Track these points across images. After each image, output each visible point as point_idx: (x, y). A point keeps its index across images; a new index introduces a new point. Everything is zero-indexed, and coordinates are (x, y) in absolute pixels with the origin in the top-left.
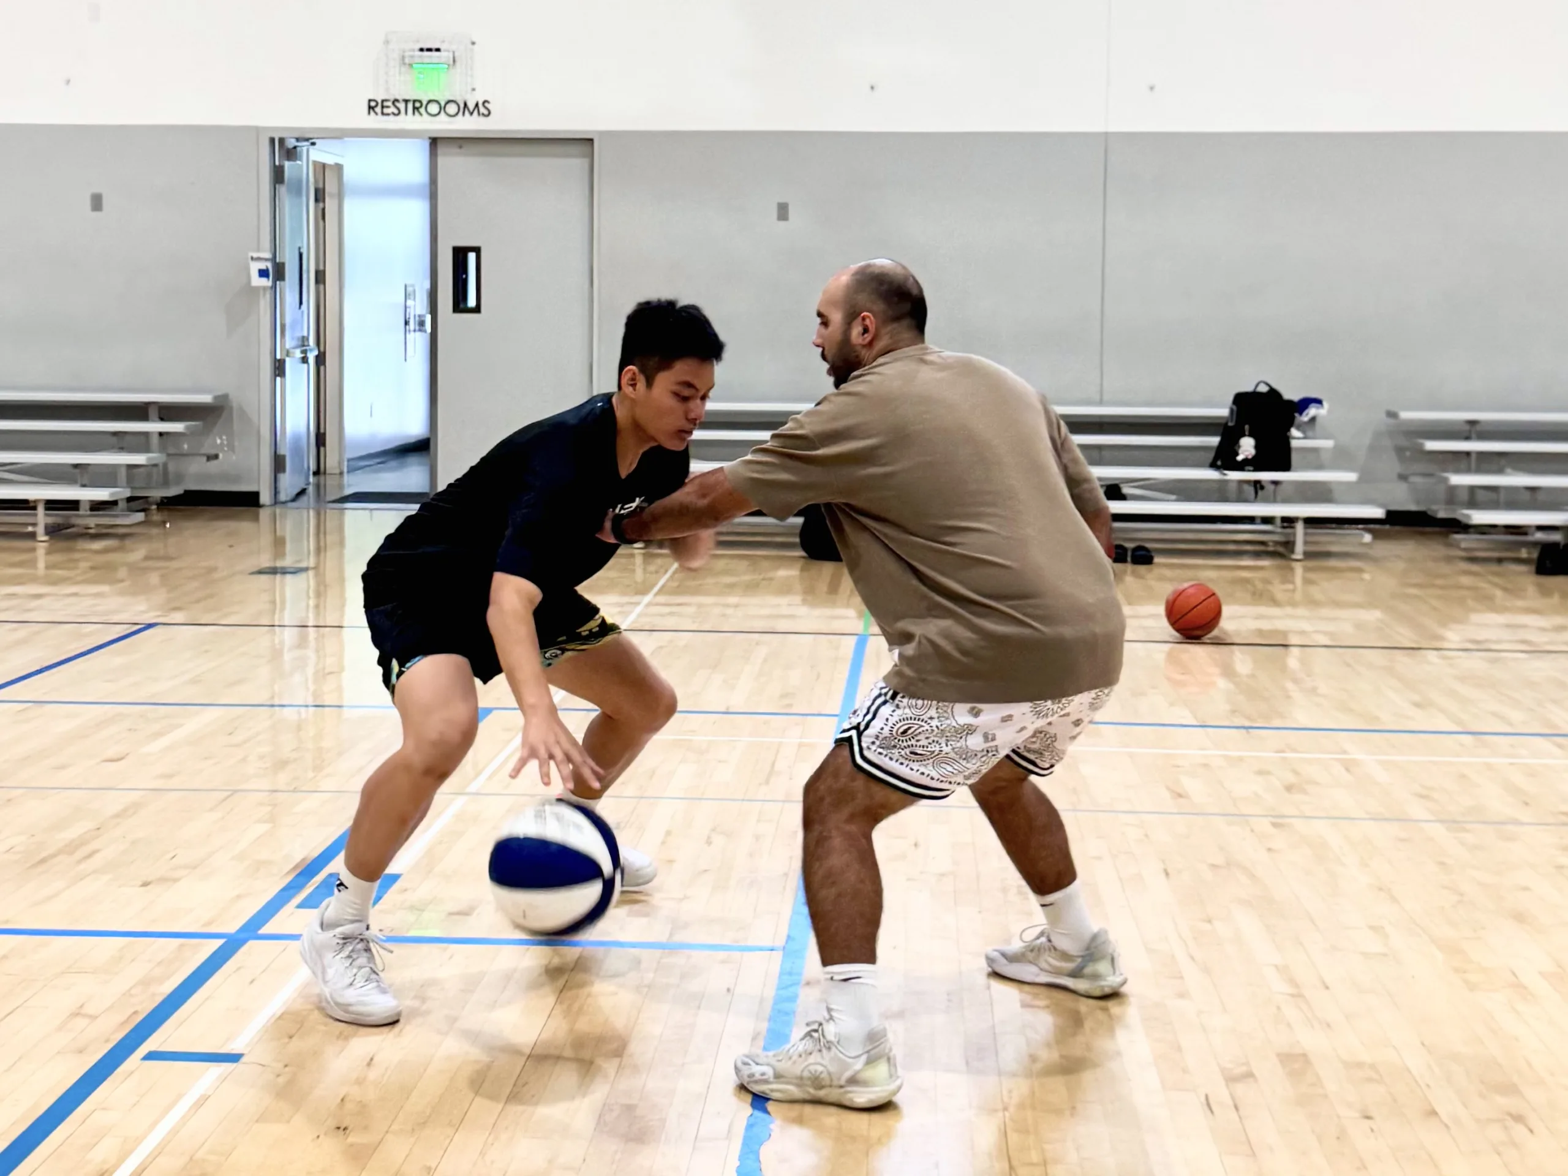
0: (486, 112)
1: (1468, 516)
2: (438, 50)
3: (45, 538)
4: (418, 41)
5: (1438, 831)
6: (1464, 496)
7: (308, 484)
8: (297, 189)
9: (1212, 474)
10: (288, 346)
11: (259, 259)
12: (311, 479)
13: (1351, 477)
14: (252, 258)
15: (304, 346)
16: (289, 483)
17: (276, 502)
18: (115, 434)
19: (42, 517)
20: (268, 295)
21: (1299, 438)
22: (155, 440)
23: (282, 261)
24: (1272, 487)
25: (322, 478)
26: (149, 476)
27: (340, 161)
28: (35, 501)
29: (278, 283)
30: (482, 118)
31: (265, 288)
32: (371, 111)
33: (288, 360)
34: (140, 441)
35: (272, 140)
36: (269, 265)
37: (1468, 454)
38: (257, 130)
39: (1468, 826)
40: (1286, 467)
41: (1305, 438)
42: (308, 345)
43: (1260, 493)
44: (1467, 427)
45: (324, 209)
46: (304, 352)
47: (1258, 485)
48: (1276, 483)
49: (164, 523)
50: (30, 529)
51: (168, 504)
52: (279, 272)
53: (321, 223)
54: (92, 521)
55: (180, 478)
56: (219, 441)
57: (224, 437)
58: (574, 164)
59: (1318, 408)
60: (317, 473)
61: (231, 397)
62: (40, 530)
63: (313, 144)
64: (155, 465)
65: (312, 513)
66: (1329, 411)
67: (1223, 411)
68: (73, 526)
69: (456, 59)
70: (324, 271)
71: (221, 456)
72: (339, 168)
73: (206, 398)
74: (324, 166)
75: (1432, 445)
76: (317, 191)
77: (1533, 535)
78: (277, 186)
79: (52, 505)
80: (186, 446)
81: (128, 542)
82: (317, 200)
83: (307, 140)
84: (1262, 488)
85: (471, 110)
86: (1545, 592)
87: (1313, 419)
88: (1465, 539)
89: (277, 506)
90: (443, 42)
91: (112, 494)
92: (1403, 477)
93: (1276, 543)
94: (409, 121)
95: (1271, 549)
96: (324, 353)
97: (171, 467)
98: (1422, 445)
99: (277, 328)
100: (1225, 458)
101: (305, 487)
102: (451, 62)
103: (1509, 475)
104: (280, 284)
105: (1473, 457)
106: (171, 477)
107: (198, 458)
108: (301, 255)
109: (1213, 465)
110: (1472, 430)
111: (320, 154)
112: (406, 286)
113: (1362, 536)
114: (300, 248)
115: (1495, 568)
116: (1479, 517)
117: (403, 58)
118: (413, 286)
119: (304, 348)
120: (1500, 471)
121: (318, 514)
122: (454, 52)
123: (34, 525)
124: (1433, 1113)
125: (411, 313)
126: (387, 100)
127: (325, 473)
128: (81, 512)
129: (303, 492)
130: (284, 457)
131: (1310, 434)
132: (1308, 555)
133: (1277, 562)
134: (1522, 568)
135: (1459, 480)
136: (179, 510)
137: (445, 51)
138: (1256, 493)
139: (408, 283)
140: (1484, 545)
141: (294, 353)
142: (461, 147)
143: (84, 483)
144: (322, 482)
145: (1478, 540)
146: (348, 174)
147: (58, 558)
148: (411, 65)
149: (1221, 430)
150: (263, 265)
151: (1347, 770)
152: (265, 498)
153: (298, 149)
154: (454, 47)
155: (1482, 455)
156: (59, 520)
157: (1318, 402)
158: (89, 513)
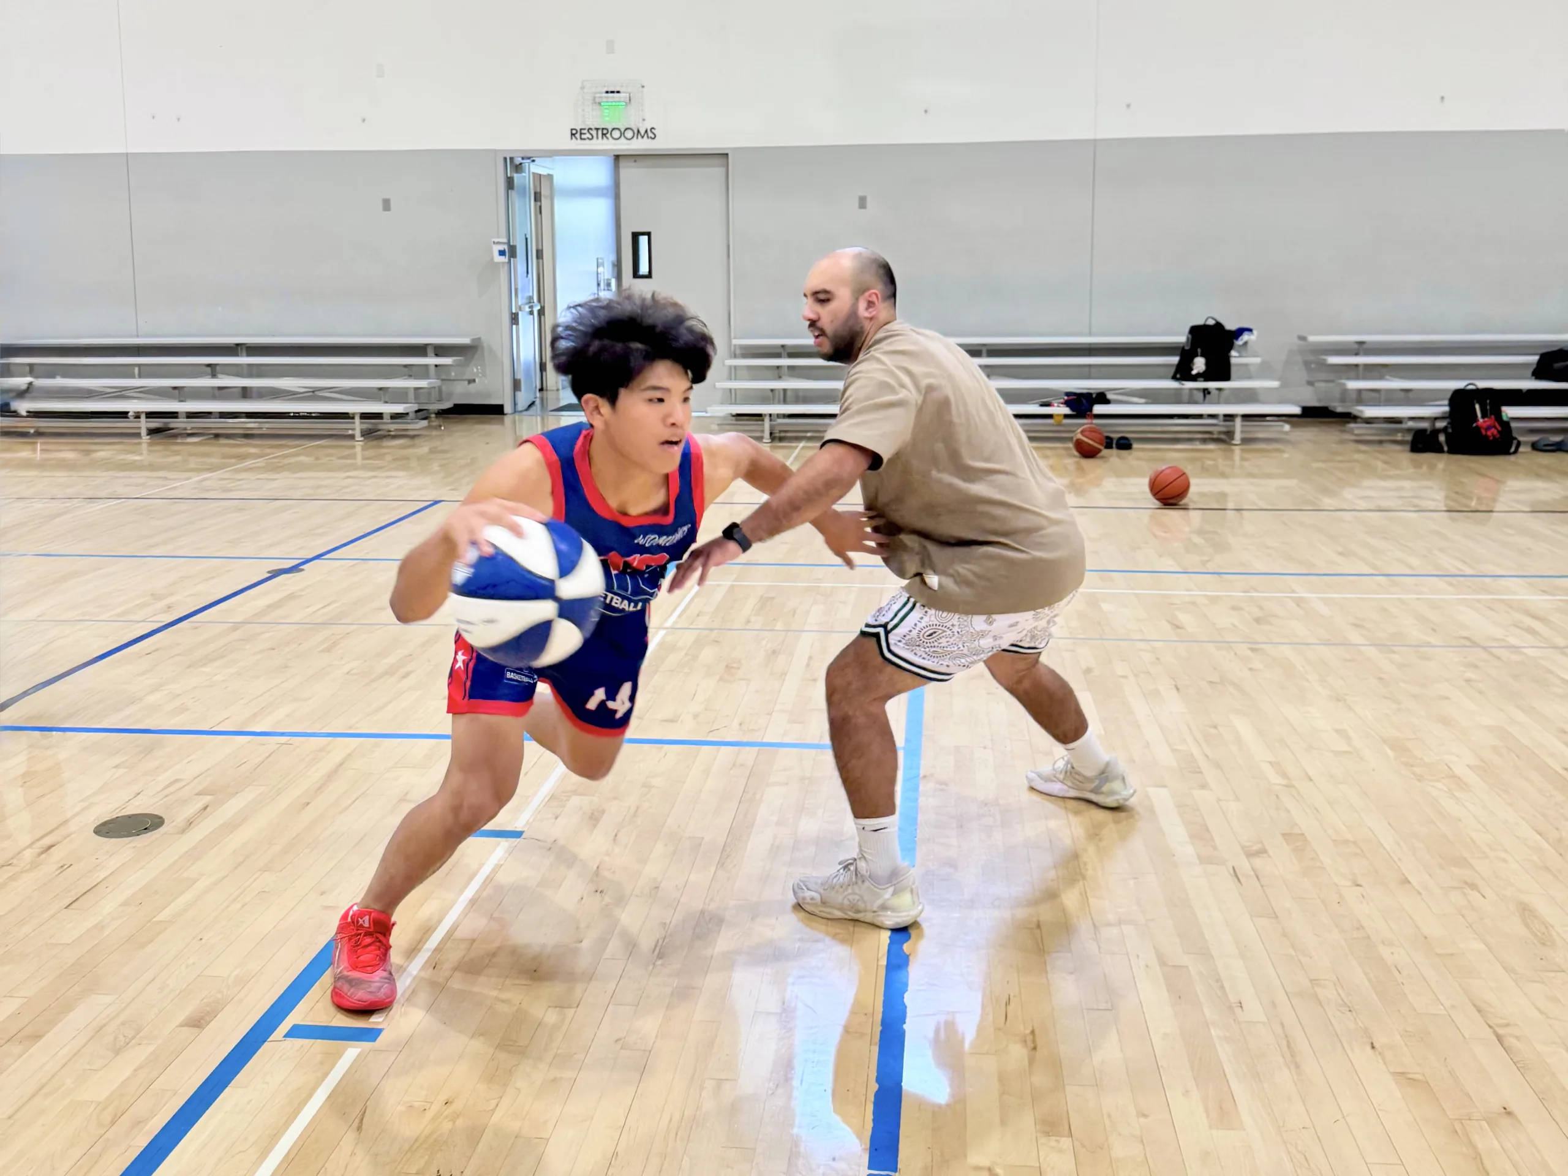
0: (653, 136)
1: (1361, 412)
2: (618, 92)
3: (362, 439)
4: (605, 86)
5: (1372, 652)
6: (1354, 396)
7: (536, 398)
8: (523, 192)
9: (1174, 384)
10: (520, 304)
11: (499, 243)
12: (538, 395)
13: (1275, 384)
14: (494, 242)
15: (530, 302)
16: (523, 398)
17: (515, 411)
18: (406, 366)
19: (358, 425)
20: (506, 267)
21: (1235, 357)
22: (432, 370)
23: (515, 244)
24: (1217, 392)
25: (545, 392)
26: (430, 394)
27: (551, 172)
28: (354, 414)
29: (512, 259)
30: (650, 140)
31: (503, 263)
32: (573, 137)
33: (520, 313)
34: (421, 372)
35: (505, 159)
36: (506, 247)
37: (1357, 366)
38: (495, 151)
39: (1394, 648)
40: (1226, 377)
41: (1240, 356)
42: (534, 302)
43: (1207, 396)
44: (1356, 346)
45: (540, 207)
46: (531, 307)
47: (1206, 392)
48: (1220, 390)
49: (440, 426)
50: (350, 432)
51: (442, 413)
52: (512, 252)
53: (539, 216)
54: (393, 427)
55: (450, 395)
56: (475, 370)
57: (479, 367)
58: (715, 172)
59: (1249, 335)
60: (541, 390)
61: (482, 339)
62: (358, 433)
63: (533, 161)
64: (434, 387)
65: (539, 418)
66: (1257, 337)
67: (1182, 338)
68: (379, 430)
69: (631, 97)
70: (542, 250)
71: (477, 380)
72: (550, 177)
73: (466, 341)
74: (540, 175)
75: (1333, 360)
76: (535, 193)
77: (1406, 423)
78: (510, 191)
79: (365, 416)
80: (453, 374)
81: (417, 441)
82: (535, 200)
83: (529, 158)
84: (1209, 393)
85: (642, 134)
86: (1418, 465)
87: (1246, 343)
88: (1357, 428)
89: (517, 413)
90: (622, 86)
91: (405, 408)
92: (1310, 383)
93: (1220, 433)
94: (600, 144)
95: (1215, 436)
96: (544, 307)
97: (444, 388)
98: (1325, 360)
99: (512, 291)
100: (1183, 372)
101: (534, 400)
102: (628, 101)
103: (1388, 380)
104: (514, 261)
105: (1361, 368)
106: (444, 396)
107: (462, 382)
108: (527, 239)
109: (1174, 378)
110: (1360, 348)
111: (538, 168)
112: (597, 259)
113: (1282, 426)
114: (526, 235)
115: (1377, 447)
116: (1369, 412)
117: (595, 98)
118: (602, 259)
119: (531, 304)
120: (1381, 378)
121: (543, 419)
122: (630, 94)
123: (353, 429)
124: (1407, 881)
125: (601, 277)
126: (584, 129)
127: (547, 390)
128: (384, 421)
129: (533, 403)
130: (520, 380)
131: (1244, 354)
132: (1245, 441)
133: (1223, 446)
134: (1398, 447)
135: (1353, 385)
136: (449, 418)
137: (624, 92)
138: (1205, 396)
139: (599, 256)
140: (1373, 432)
141: (524, 308)
142: (635, 161)
143: (386, 400)
144: (545, 397)
145: (1367, 428)
146: (557, 180)
147: (370, 453)
148: (600, 104)
149: (1179, 352)
150: (501, 247)
151: (1298, 605)
152: (508, 409)
153: (523, 165)
154: (629, 90)
155: (1368, 367)
156: (370, 426)
157: (1250, 330)
158: (390, 421)
